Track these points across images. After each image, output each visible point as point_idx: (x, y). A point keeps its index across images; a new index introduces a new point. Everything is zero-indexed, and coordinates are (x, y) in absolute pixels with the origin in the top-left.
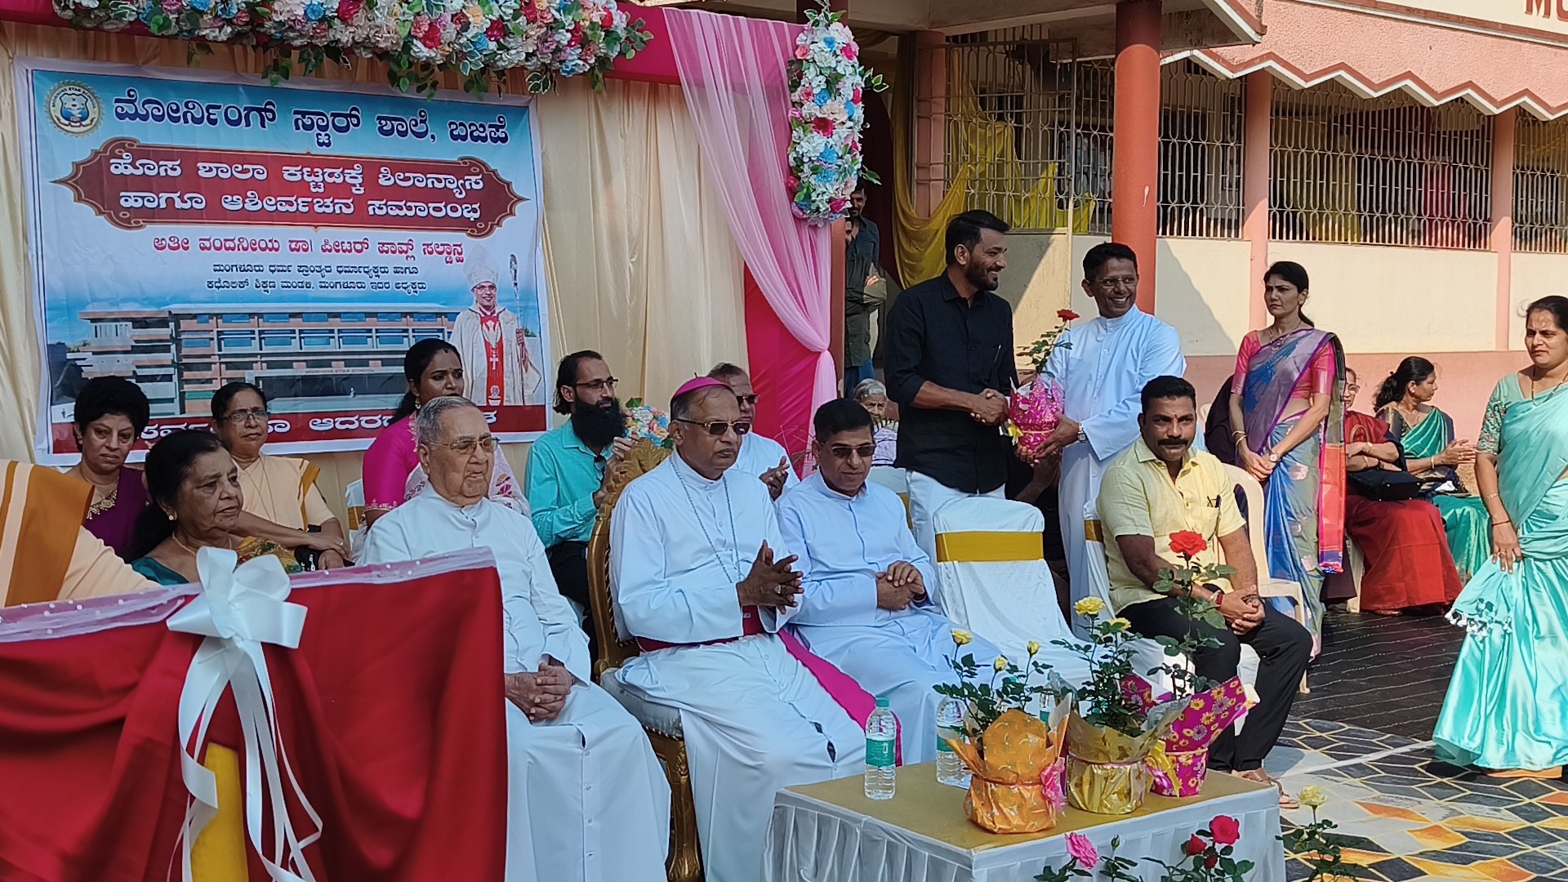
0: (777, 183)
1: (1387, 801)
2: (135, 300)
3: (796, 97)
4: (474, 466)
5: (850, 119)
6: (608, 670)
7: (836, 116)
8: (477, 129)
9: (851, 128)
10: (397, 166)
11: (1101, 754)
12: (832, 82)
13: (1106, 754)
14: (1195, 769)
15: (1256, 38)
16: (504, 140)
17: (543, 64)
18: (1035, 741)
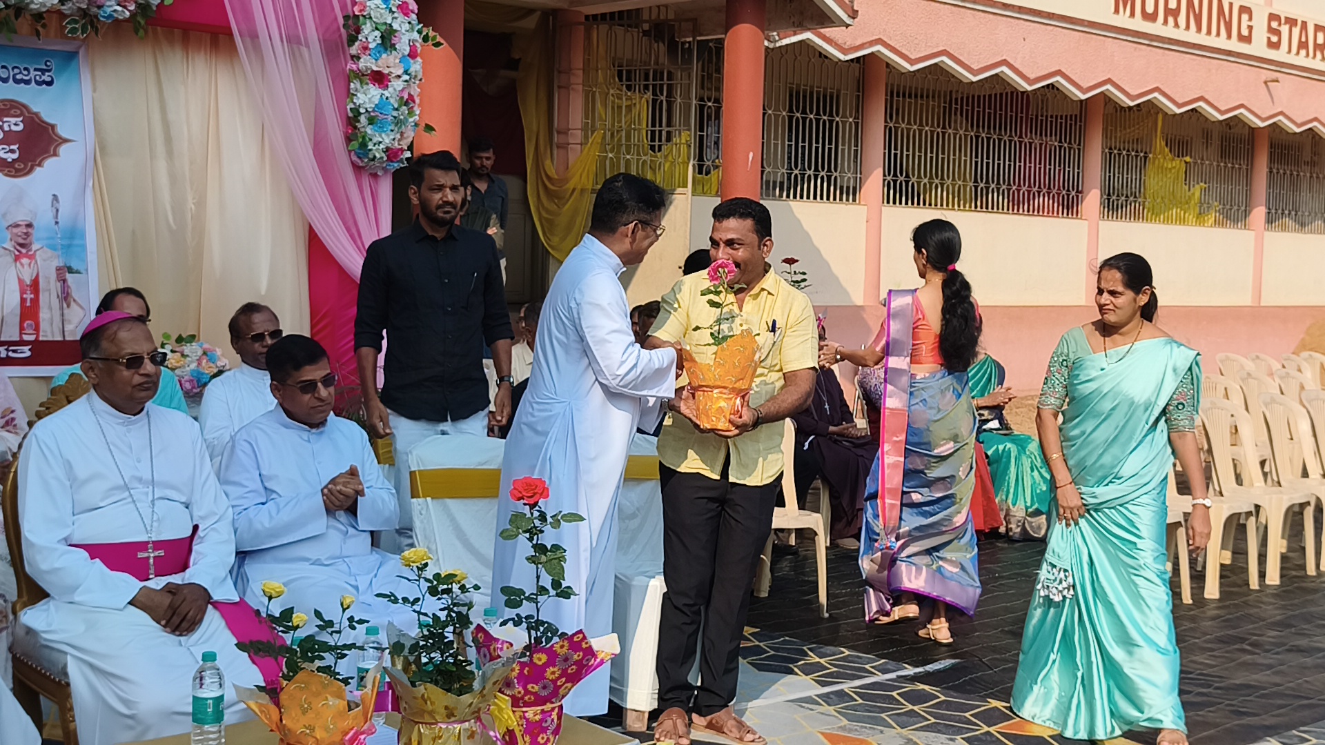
0: (335, 132)
1: (850, 731)
3: (354, 50)
5: (406, 72)
7: (391, 70)
8: (20, 73)
9: (406, 81)
11: (425, 714)
12: (388, 39)
13: (432, 713)
14: (544, 725)
15: (848, 21)
16: (50, 84)
17: (80, 8)
18: (335, 703)
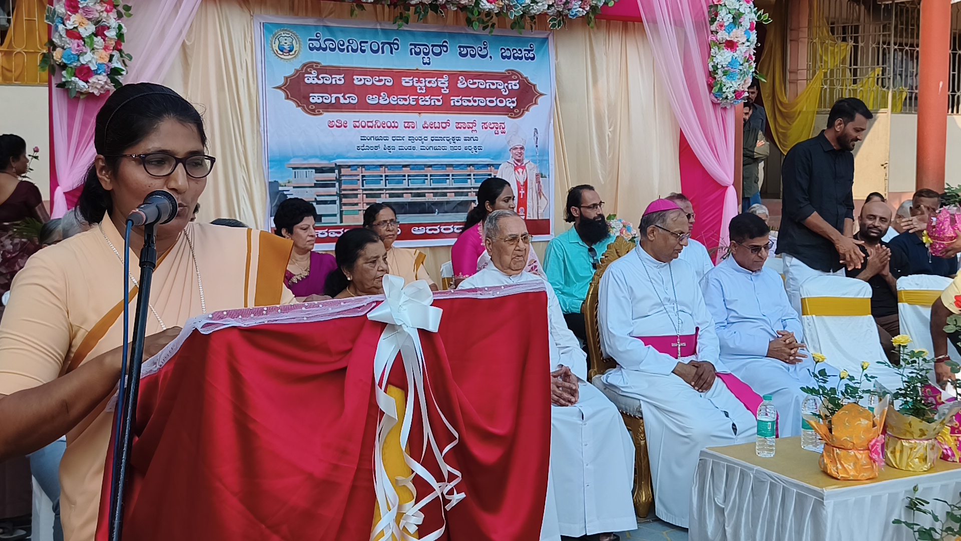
0: (701, 82)
2: (317, 157)
3: (713, 28)
4: (518, 252)
5: (748, 40)
6: (597, 376)
7: (739, 39)
8: (517, 52)
9: (748, 46)
10: (468, 75)
11: (908, 433)
12: (737, 18)
13: (912, 433)
16: (533, 59)
17: (558, 11)
18: (864, 422)
